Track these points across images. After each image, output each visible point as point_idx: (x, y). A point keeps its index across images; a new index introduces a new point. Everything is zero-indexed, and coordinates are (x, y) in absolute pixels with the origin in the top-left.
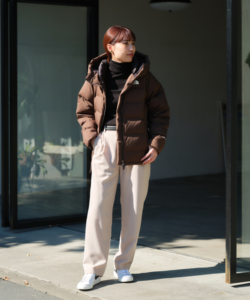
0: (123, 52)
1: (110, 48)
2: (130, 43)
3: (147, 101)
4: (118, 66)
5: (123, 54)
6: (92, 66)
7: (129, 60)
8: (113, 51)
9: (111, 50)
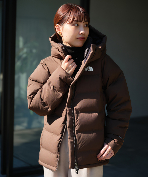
0: (71, 35)
1: (59, 29)
8: (61, 33)
9: (59, 31)
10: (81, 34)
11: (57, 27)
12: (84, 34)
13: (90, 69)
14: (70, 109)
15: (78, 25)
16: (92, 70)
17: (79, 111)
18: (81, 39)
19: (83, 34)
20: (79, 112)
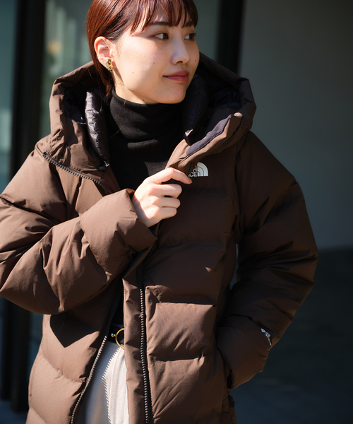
0: (147, 67)
1: (105, 50)
2: (177, 32)
3: (244, 231)
4: (135, 116)
5: (147, 75)
6: (62, 104)
7: (172, 94)
8: (114, 64)
9: (107, 59)
10: (179, 64)
11: (100, 47)
12: (187, 64)
13: (199, 170)
14: (135, 287)
15: (166, 36)
16: (206, 174)
17: (157, 295)
18: (180, 79)
19: (184, 62)
20: (158, 297)
